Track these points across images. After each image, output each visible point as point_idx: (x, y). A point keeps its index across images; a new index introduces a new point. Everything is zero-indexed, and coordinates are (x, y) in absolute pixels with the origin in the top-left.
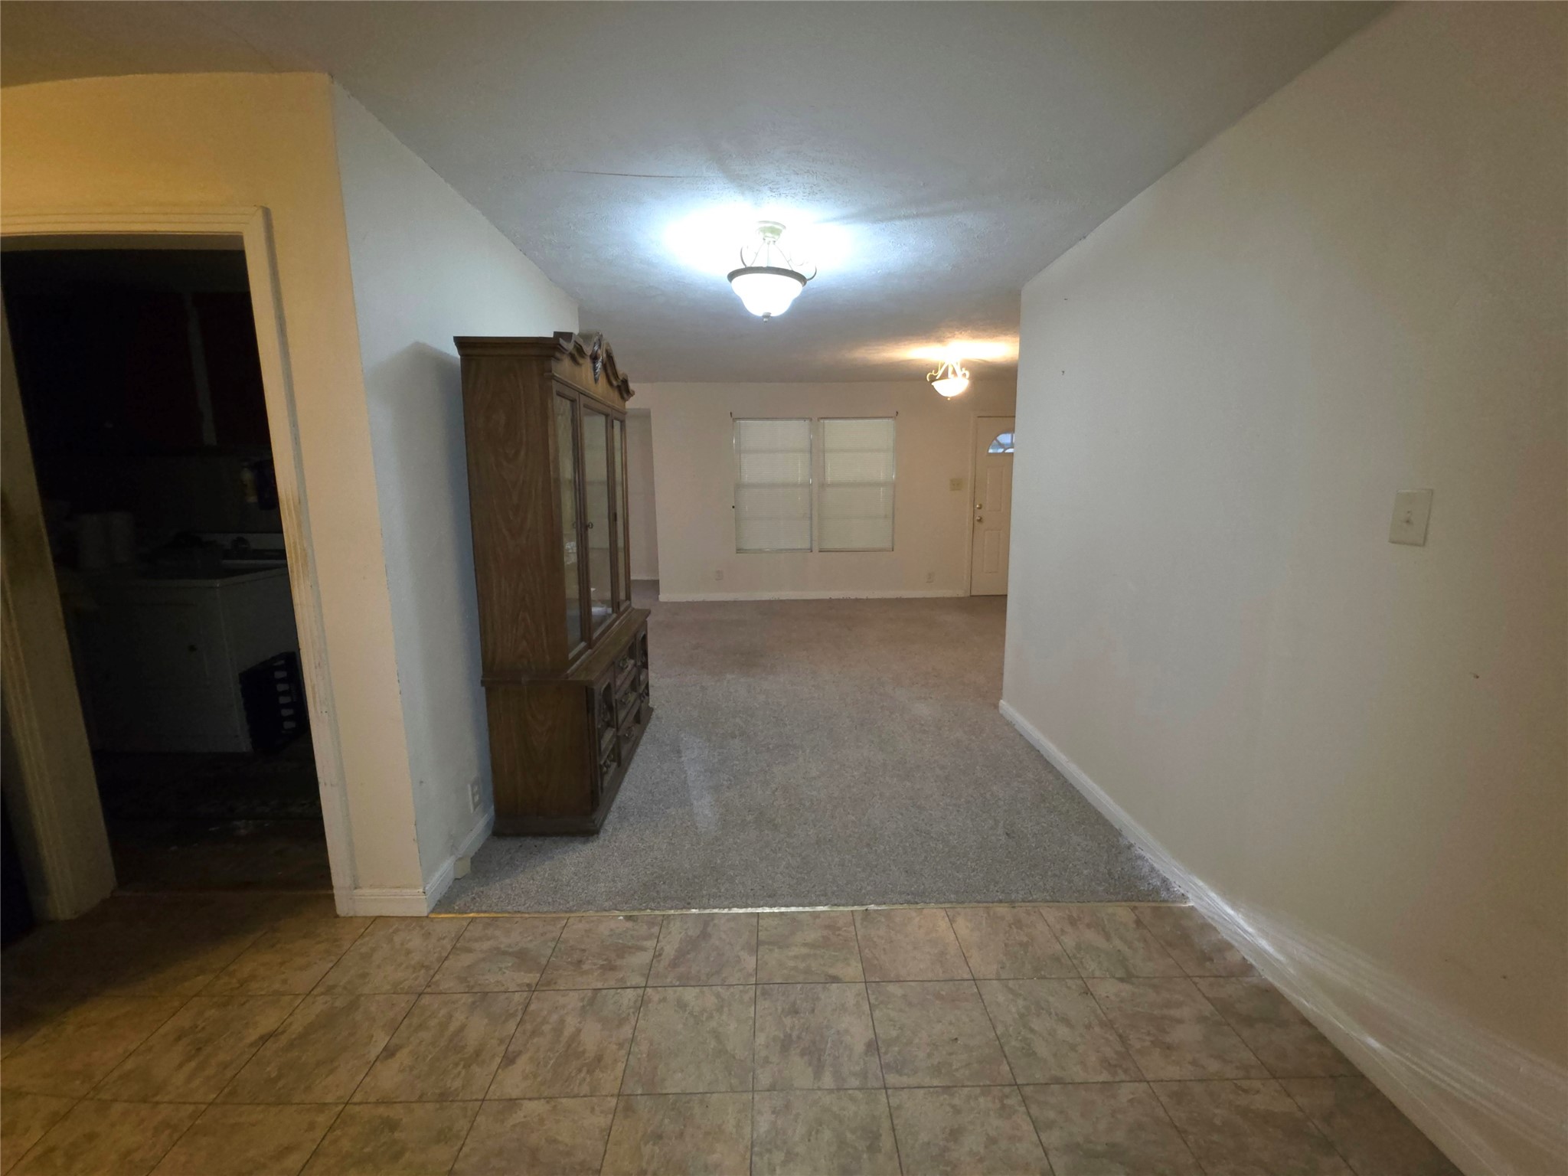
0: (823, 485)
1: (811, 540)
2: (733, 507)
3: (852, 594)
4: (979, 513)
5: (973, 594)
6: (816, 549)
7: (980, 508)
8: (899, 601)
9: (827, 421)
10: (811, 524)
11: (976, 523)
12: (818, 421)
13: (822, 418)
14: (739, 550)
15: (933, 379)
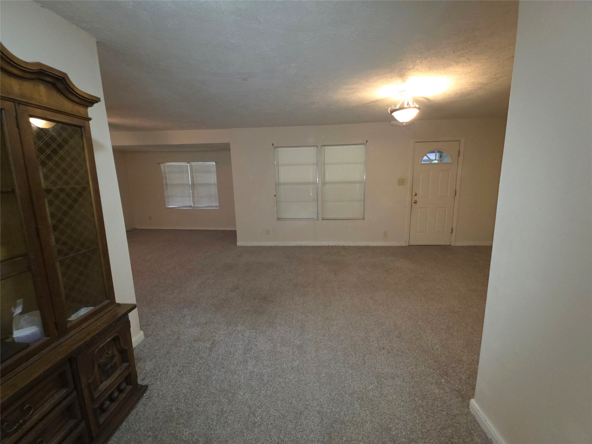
0: (324, 183)
1: (318, 214)
2: (275, 196)
3: (341, 243)
4: (415, 198)
5: (410, 245)
6: (320, 218)
7: (416, 195)
8: (367, 247)
9: (326, 147)
10: (318, 205)
11: (413, 204)
12: (322, 147)
13: (323, 146)
14: (279, 219)
15: (393, 111)
